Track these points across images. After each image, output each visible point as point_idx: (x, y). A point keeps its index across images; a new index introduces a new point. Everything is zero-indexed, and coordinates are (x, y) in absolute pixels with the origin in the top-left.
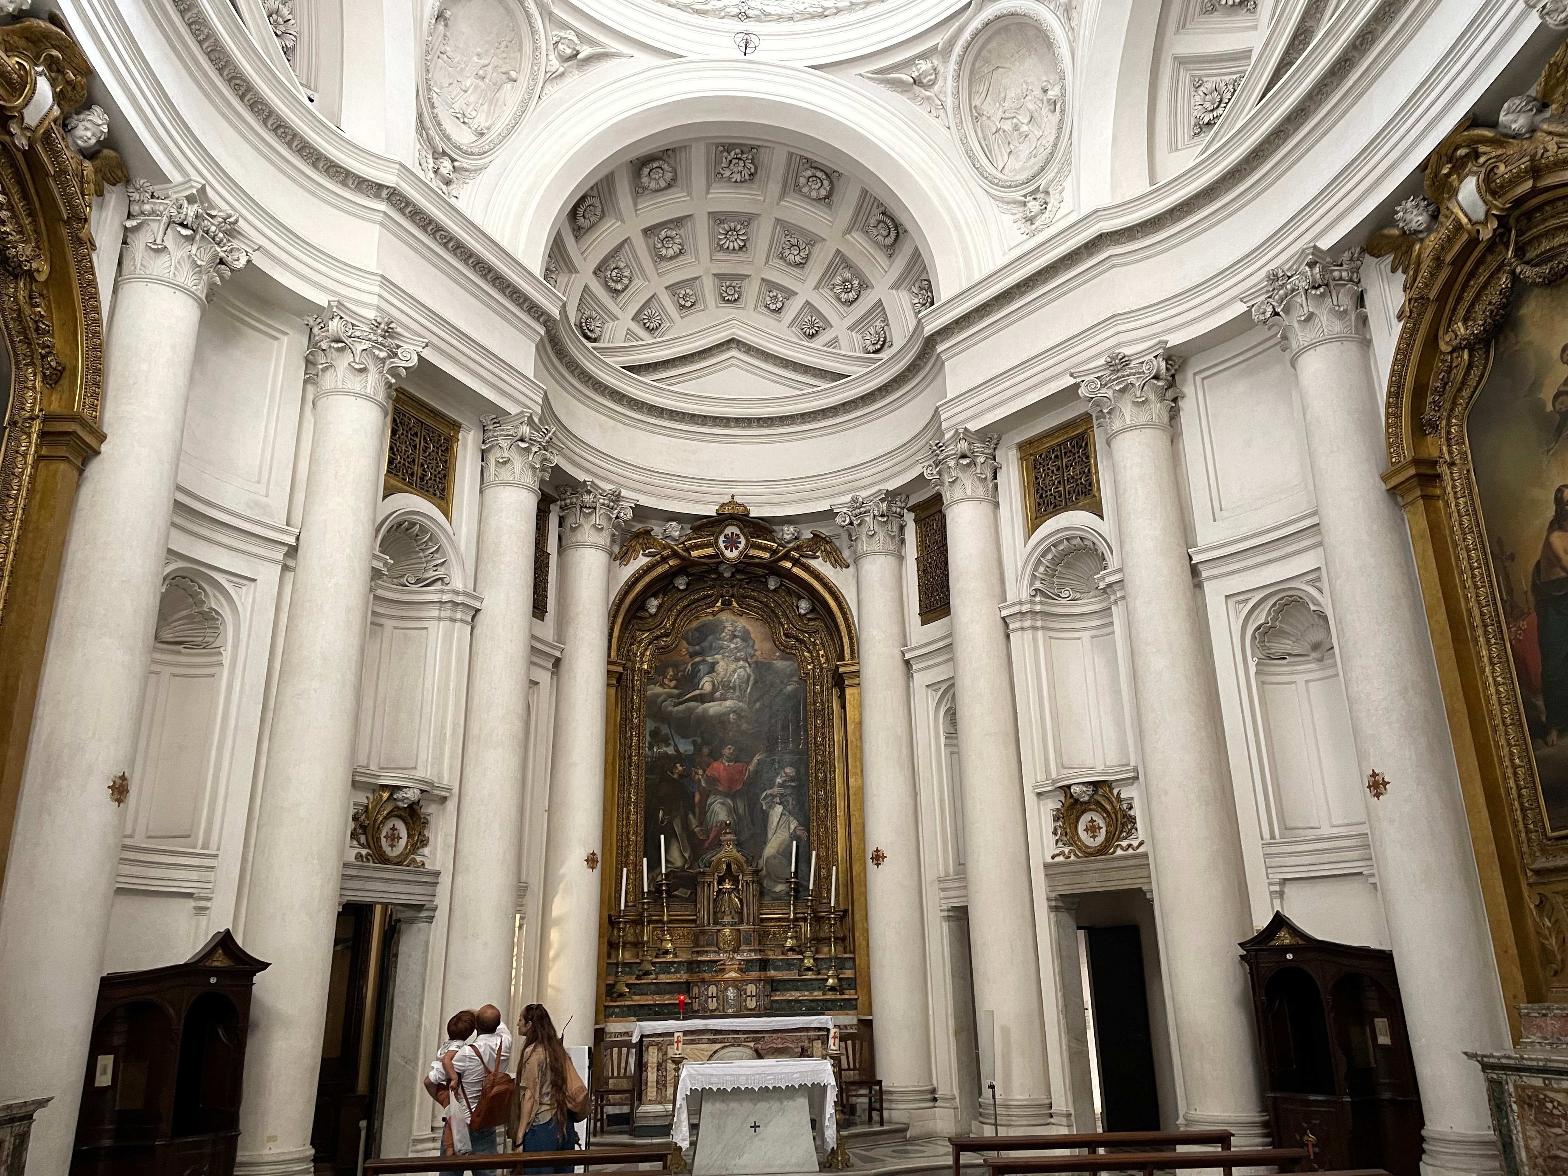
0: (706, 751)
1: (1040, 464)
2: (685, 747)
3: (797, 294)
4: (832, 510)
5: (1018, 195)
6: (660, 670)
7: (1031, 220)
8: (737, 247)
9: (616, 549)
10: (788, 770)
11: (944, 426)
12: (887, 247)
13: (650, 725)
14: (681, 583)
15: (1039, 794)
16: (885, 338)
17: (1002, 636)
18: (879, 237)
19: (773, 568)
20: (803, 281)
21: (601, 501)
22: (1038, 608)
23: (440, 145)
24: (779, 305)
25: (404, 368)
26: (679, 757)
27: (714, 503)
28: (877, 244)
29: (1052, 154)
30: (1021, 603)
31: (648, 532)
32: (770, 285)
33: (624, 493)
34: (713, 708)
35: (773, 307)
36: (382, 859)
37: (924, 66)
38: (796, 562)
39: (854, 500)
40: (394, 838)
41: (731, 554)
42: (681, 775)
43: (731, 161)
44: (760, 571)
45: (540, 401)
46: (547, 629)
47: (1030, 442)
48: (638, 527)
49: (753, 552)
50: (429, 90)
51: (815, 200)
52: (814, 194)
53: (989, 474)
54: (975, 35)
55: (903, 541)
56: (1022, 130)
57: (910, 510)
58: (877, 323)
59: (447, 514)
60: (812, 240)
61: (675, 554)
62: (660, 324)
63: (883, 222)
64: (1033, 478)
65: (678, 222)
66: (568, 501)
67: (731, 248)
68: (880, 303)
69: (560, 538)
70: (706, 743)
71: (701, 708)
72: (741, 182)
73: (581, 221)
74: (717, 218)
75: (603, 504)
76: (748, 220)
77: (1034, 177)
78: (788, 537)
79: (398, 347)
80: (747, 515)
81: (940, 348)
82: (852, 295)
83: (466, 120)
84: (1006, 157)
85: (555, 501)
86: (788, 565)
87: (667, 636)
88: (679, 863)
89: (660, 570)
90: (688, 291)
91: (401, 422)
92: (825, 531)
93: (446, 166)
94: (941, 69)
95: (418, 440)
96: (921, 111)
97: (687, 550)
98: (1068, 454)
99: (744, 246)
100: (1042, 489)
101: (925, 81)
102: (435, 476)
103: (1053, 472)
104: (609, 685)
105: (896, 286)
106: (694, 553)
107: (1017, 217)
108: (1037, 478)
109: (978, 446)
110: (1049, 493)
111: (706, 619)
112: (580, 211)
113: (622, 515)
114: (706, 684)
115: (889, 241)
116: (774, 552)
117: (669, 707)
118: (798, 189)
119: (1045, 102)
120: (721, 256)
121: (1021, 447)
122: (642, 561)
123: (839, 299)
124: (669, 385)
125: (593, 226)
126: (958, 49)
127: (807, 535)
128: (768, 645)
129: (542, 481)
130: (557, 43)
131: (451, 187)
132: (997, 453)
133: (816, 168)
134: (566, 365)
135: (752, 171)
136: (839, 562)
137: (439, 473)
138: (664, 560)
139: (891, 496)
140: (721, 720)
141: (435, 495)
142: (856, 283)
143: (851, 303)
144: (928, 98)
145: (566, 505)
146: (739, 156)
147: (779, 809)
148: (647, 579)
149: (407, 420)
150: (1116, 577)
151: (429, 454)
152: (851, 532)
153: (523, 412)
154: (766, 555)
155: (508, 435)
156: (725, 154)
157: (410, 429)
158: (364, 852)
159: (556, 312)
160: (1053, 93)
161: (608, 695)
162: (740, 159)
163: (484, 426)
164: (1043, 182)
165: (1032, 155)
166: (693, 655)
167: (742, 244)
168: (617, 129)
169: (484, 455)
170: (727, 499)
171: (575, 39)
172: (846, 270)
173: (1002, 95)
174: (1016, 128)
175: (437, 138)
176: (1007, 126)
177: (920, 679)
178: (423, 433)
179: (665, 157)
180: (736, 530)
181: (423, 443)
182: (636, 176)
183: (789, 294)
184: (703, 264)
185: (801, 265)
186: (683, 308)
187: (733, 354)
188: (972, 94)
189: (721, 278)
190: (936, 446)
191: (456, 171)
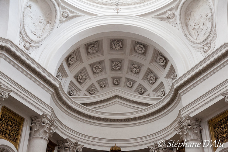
1: (216, 127)
3: (136, 82)
4: (148, 148)
5: (201, 46)
8: (118, 69)
11: (182, 116)
12: (163, 66)
16: (164, 93)
18: (160, 63)
20: (138, 78)
21: (71, 145)
23: (26, 39)
24: (131, 85)
25: (4, 98)
27: (109, 147)
28: (160, 65)
29: (210, 32)
32: (128, 80)
33: (79, 143)
35: (129, 86)
37: (169, 13)
39: (156, 144)
43: (115, 44)
45: (51, 112)
47: (211, 120)
50: (24, 24)
51: (140, 54)
52: (140, 52)
53: (199, 132)
54: (184, 3)
56: (201, 28)
58: (162, 89)
60: (141, 66)
62: (94, 92)
63: (161, 58)
64: (213, 132)
65: (100, 62)
66: (61, 146)
67: (116, 69)
68: (162, 83)
72: (118, 50)
73: (70, 62)
74: (112, 61)
75: (72, 147)
76: (121, 61)
77: (205, 40)
79: (2, 92)
80: (120, 151)
81: (179, 92)
82: (154, 81)
83: (35, 34)
84: (197, 36)
85: (56, 145)
90: (103, 82)
91: (4, 117)
93: (28, 45)
95: (9, 123)
96: (170, 25)
98: (225, 123)
99: (120, 69)
100: (217, 136)
101: (170, 17)
102: (14, 134)
103: (220, 129)
105: (167, 77)
107: (201, 52)
108: (215, 132)
109: (194, 122)
110: (220, 137)
112: (70, 59)
113: (78, 150)
115: (164, 63)
118: (135, 51)
119: (207, 19)
120: (113, 72)
121: (208, 122)
123: (150, 83)
124: (97, 109)
125: (74, 64)
126: (179, 7)
129: (49, 137)
130: (63, 13)
131: (29, 51)
132: (201, 125)
133: (140, 44)
134: (62, 103)
135: (121, 46)
137: (15, 133)
139: (168, 142)
141: (13, 140)
142: (154, 77)
143: (153, 83)
144: (172, 21)
145: (60, 147)
146: (117, 42)
149: (6, 116)
151: (13, 127)
153: (44, 114)
155: (39, 122)
156: (113, 42)
157: (7, 119)
159: (57, 85)
162: (117, 43)
163: (32, 119)
164: (208, 41)
165: (205, 34)
167: (119, 68)
169: (31, 129)
170: (114, 145)
171: (68, 12)
172: (151, 74)
173: (194, 19)
174: (199, 27)
175: (25, 37)
176: (196, 27)
178: (11, 121)
179: (95, 44)
181: (11, 124)
182: (87, 49)
183: (134, 82)
184: (108, 74)
185: (137, 73)
186: (101, 87)
187: (117, 99)
188: (185, 19)
189: (113, 78)
190: (181, 123)
191: (30, 46)
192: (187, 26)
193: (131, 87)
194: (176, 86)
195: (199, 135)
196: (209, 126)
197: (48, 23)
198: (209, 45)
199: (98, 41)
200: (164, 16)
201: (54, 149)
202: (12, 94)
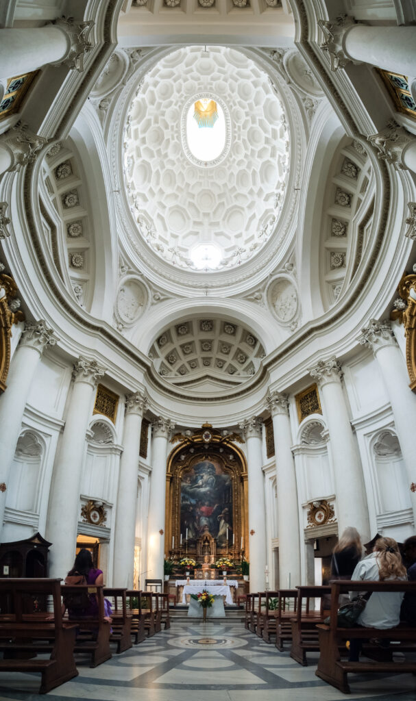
0: (200, 503)
1: (302, 401)
2: (193, 502)
3: (226, 362)
4: (238, 424)
5: (289, 325)
6: (186, 478)
7: (293, 331)
8: (208, 349)
9: (170, 439)
10: (226, 509)
11: (271, 392)
12: (253, 345)
13: (182, 495)
14: (192, 451)
15: (303, 507)
16: (254, 371)
17: (292, 458)
18: (250, 343)
19: (221, 445)
20: (228, 358)
21: (164, 422)
22: (303, 447)
23: (119, 321)
24: (222, 365)
25: (100, 376)
26: (191, 505)
27: (201, 424)
28: (250, 345)
29: (296, 312)
30: (297, 445)
31: (180, 434)
32: (218, 360)
33: (171, 420)
34: (203, 490)
36: (91, 522)
37: (257, 294)
38: (228, 442)
39: (245, 420)
40: (95, 517)
41: (207, 440)
42: (192, 511)
43: (204, 325)
44: (217, 447)
45: (144, 390)
46: (147, 462)
47: (298, 395)
48: (177, 432)
49: (214, 440)
50: (117, 307)
51: (229, 334)
52: (230, 332)
53: (286, 407)
54: (270, 285)
55: (261, 433)
57: (263, 422)
58: (251, 368)
59: (114, 421)
60: (230, 346)
61: (189, 440)
62: (185, 373)
63: (251, 338)
64: (300, 407)
65: (190, 343)
66: (154, 423)
67: (206, 350)
68: (252, 362)
69: (152, 435)
70: (200, 501)
71: (198, 490)
72: (208, 331)
73: (161, 343)
74: (202, 342)
75: (165, 424)
76: (210, 342)
77: (292, 319)
78: (225, 434)
79: (99, 370)
80: (212, 428)
81: (268, 370)
82: (244, 360)
83: (128, 316)
84: (284, 315)
85: (149, 423)
86: (226, 443)
87: (187, 467)
88: (191, 537)
89: (184, 446)
90: (193, 363)
91: (100, 394)
92: (237, 432)
93: (120, 326)
94: (263, 294)
95: (105, 400)
96: (258, 306)
97: (193, 439)
98: (310, 397)
100: (303, 409)
101: (258, 298)
102: (110, 410)
103: (306, 403)
104: (167, 481)
105: (256, 356)
106: (195, 440)
107: (288, 330)
109: (282, 397)
110: (305, 410)
111: (200, 462)
112: (160, 340)
113: (171, 427)
114: (200, 482)
115: (253, 343)
116: (220, 439)
117: (188, 489)
118: (225, 331)
119: (293, 299)
120: (204, 352)
121: (296, 397)
122: (177, 443)
123: (240, 362)
124: (188, 389)
125: (164, 345)
126: (266, 289)
127: (231, 434)
128: (220, 470)
129: (144, 414)
130: (154, 296)
131: (122, 331)
132: (288, 399)
133: (229, 325)
134: (154, 382)
135: (211, 327)
136: (241, 441)
137: (112, 409)
138: (186, 442)
139: (257, 418)
140: (205, 494)
141: (110, 416)
142: (244, 357)
143: (243, 363)
144: (260, 302)
146: (207, 323)
147: (223, 521)
148: (180, 448)
149: (102, 393)
150: (327, 433)
151: (109, 404)
152: (245, 431)
154: (218, 440)
155: (133, 399)
156: (203, 323)
157: (103, 396)
158: (85, 520)
159: (149, 365)
160: (295, 296)
161: (166, 484)
163: (127, 396)
164: (295, 320)
165: (292, 313)
166: (196, 473)
167: (210, 348)
168: (171, 316)
169: (126, 406)
170: (205, 423)
171: (159, 294)
172: (241, 354)
173: (281, 300)
174: (286, 307)
175: (118, 319)
176: (283, 307)
177: (268, 476)
178: (107, 398)
179: (186, 325)
180: (208, 433)
181: (107, 401)
182: (177, 330)
183: (224, 362)
184: (198, 355)
185: (227, 353)
186: (192, 368)
187: (207, 379)
188: (272, 300)
189: (203, 358)
190: (269, 399)
191: (123, 328)
192: (274, 306)
193: (221, 367)
194: (264, 364)
195: (286, 409)
196: (296, 400)
197: (140, 305)
198: (295, 324)
199: (188, 323)
200: (252, 297)
201: (148, 426)
202: (107, 372)
